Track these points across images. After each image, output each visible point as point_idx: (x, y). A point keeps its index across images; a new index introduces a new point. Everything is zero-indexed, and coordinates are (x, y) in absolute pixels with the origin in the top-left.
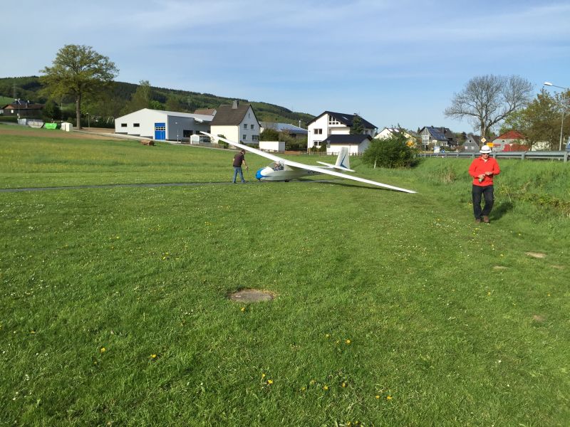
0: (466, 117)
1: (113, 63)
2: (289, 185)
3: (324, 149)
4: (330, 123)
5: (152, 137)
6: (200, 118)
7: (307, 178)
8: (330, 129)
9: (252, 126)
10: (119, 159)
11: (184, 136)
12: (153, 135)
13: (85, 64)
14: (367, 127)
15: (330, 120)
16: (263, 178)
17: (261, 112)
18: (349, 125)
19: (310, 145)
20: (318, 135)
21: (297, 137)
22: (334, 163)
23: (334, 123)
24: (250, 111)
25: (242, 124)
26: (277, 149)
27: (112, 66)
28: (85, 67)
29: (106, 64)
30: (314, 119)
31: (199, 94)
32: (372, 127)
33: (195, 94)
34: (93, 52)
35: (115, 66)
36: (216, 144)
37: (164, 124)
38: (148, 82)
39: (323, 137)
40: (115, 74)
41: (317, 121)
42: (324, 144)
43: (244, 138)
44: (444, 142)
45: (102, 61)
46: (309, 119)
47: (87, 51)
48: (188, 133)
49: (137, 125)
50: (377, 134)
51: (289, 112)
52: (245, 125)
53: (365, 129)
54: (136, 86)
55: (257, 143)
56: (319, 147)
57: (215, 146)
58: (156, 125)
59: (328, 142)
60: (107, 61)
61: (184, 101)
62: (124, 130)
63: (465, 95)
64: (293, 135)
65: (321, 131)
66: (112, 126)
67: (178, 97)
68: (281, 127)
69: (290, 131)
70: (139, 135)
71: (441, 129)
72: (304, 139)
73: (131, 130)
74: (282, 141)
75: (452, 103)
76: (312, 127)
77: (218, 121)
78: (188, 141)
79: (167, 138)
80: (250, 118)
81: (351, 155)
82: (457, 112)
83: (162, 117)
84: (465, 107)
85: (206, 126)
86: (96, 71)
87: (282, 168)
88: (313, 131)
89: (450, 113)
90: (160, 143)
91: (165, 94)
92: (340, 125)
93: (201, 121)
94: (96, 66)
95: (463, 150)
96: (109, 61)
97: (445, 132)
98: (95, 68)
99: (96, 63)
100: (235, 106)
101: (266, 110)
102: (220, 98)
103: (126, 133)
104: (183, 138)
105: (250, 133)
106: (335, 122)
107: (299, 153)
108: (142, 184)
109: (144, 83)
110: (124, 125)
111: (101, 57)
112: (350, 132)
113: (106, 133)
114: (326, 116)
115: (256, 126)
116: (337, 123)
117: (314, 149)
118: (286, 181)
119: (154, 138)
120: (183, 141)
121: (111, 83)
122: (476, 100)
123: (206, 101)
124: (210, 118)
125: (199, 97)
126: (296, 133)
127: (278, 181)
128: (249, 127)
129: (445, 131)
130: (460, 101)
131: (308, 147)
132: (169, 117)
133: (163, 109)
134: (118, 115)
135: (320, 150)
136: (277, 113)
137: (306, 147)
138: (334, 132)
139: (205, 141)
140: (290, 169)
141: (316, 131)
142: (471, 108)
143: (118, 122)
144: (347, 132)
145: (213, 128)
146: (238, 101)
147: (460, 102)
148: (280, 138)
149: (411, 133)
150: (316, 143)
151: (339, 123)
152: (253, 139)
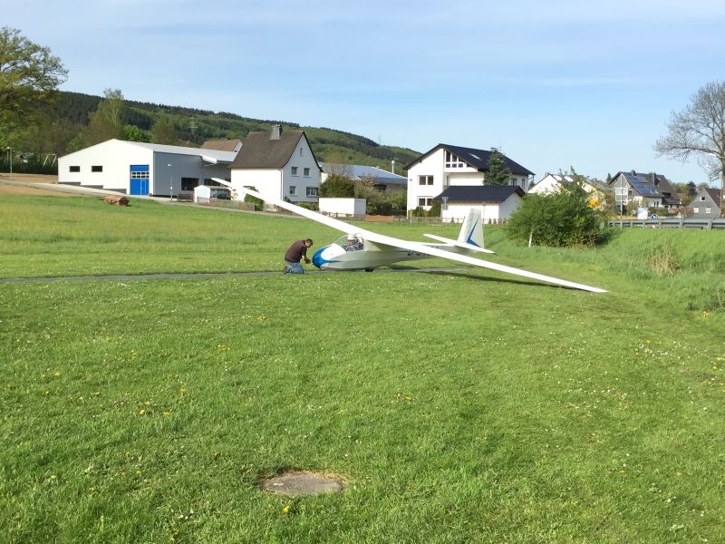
0: (694, 156)
1: (58, 59)
2: (374, 276)
3: (436, 212)
4: (448, 166)
5: (124, 191)
6: (211, 156)
7: (406, 263)
8: (448, 176)
9: (307, 170)
10: (64, 230)
11: (183, 189)
12: (127, 186)
13: (7, 61)
14: (514, 173)
15: (448, 160)
16: (326, 265)
17: (324, 145)
18: (482, 169)
19: (412, 204)
20: (427, 186)
21: (388, 190)
22: (455, 237)
23: (454, 166)
24: (303, 144)
25: (289, 167)
26: (351, 211)
27: (55, 65)
28: (7, 65)
29: (44, 60)
30: (420, 158)
31: (211, 113)
32: (525, 173)
33: (203, 113)
34: (22, 39)
35: (60, 63)
36: (240, 203)
37: (146, 167)
38: (119, 93)
39: (435, 190)
40: (60, 77)
41: (425, 161)
42: (437, 203)
43: (291, 192)
44: (656, 200)
45: (37, 56)
46: (408, 159)
47: (11, 38)
48: (189, 184)
49: (97, 169)
50: (532, 185)
51: (375, 145)
52: (294, 169)
53: (511, 176)
54: (96, 100)
55: (315, 200)
56: (427, 208)
57: (240, 206)
58: (133, 168)
59: (445, 199)
60: (46, 55)
61: (185, 125)
62: (74, 177)
63: (691, 116)
64: (382, 186)
65: (431, 180)
66: (52, 170)
67: (173, 118)
68: (360, 172)
69: (375, 179)
70: (100, 187)
71: (649, 176)
72: (399, 194)
73: (86, 177)
74: (360, 197)
75: (667, 129)
76: (414, 173)
77: (243, 163)
78: (190, 198)
79: (151, 191)
80: (303, 157)
81: (486, 222)
82: (677, 145)
83: (143, 154)
84: (692, 136)
85: (224, 169)
86: (27, 72)
87: (361, 246)
88: (417, 180)
89: (666, 147)
90: (138, 200)
91: (149, 113)
92: (465, 169)
93: (214, 160)
94: (27, 64)
95: (691, 214)
96: (50, 55)
97: (657, 182)
98: (25, 68)
99: (27, 59)
100: (275, 135)
101: (333, 142)
102: (248, 120)
103: (78, 184)
104: (179, 191)
105: (302, 184)
106: (458, 163)
107: (391, 218)
108: (105, 275)
109: (111, 94)
110: (75, 169)
111: (36, 49)
112: (485, 181)
113: (42, 183)
114: (441, 153)
115: (314, 170)
116: (461, 166)
117: (418, 212)
118: (368, 270)
119: (128, 192)
120: (180, 197)
121: (53, 94)
122: (711, 125)
123: (224, 126)
124: (230, 156)
125: (211, 118)
126: (385, 182)
127: (353, 270)
128: (300, 172)
129: (657, 180)
130: (683, 125)
131: (408, 209)
132: (156, 154)
133: (145, 140)
134: (64, 150)
135: (430, 214)
136: (351, 147)
137: (405, 208)
138: (455, 182)
139: (220, 197)
140: (375, 249)
141: (422, 180)
142: (704, 139)
143: (64, 163)
144: (478, 181)
145: (235, 174)
146: (282, 125)
147: (682, 128)
148: (357, 192)
149: (595, 183)
150: (422, 201)
151: (465, 165)
152: (308, 193)
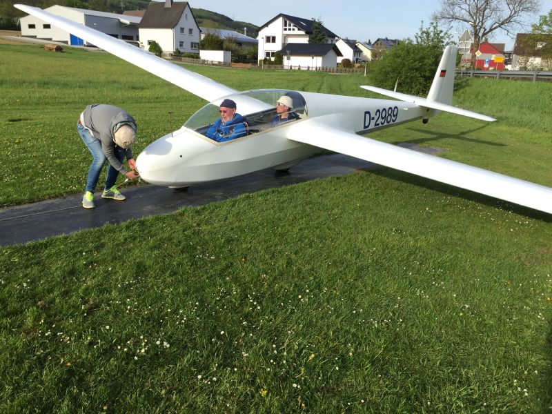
3: (279, 62)
4: (285, 29)
5: (66, 42)
6: (126, 19)
8: (285, 37)
9: (191, 31)
12: (68, 39)
14: (329, 36)
15: (286, 25)
18: (308, 33)
19: (261, 56)
20: (271, 44)
23: (290, 29)
24: (187, 11)
25: (178, 27)
26: (222, 60)
30: (266, 25)
39: (277, 47)
41: (270, 26)
42: (278, 55)
43: (181, 45)
49: (47, 26)
52: (182, 29)
55: (197, 52)
56: (272, 59)
62: (32, 32)
64: (240, 43)
65: (274, 39)
66: (18, 28)
68: (225, 34)
69: (235, 39)
70: (50, 39)
72: (252, 49)
73: (40, 32)
74: (227, 50)
76: (263, 34)
77: (147, 24)
79: (85, 43)
80: (187, 21)
81: (314, 69)
83: (77, 16)
85: (135, 27)
88: (265, 39)
89: (439, 18)
90: (77, 49)
92: (297, 32)
93: (128, 22)
100: (168, 4)
103: (35, 37)
105: (188, 39)
106: (292, 27)
110: (32, 26)
112: (309, 41)
113: (9, 36)
114: (281, 20)
115: (196, 31)
116: (293, 30)
117: (266, 61)
119: (69, 43)
124: (137, 20)
128: (186, 31)
131: (259, 59)
132: (86, 16)
135: (274, 63)
137: (257, 59)
138: (291, 40)
141: (268, 39)
142: (463, 12)
143: (25, 22)
144: (305, 40)
145: (141, 31)
147: (451, 3)
148: (225, 46)
150: (268, 54)
151: (296, 29)
152: (192, 47)
